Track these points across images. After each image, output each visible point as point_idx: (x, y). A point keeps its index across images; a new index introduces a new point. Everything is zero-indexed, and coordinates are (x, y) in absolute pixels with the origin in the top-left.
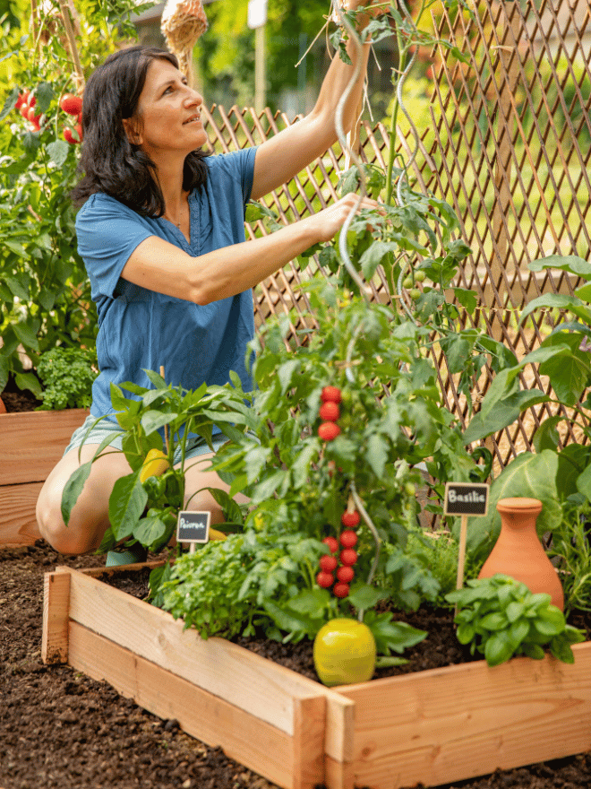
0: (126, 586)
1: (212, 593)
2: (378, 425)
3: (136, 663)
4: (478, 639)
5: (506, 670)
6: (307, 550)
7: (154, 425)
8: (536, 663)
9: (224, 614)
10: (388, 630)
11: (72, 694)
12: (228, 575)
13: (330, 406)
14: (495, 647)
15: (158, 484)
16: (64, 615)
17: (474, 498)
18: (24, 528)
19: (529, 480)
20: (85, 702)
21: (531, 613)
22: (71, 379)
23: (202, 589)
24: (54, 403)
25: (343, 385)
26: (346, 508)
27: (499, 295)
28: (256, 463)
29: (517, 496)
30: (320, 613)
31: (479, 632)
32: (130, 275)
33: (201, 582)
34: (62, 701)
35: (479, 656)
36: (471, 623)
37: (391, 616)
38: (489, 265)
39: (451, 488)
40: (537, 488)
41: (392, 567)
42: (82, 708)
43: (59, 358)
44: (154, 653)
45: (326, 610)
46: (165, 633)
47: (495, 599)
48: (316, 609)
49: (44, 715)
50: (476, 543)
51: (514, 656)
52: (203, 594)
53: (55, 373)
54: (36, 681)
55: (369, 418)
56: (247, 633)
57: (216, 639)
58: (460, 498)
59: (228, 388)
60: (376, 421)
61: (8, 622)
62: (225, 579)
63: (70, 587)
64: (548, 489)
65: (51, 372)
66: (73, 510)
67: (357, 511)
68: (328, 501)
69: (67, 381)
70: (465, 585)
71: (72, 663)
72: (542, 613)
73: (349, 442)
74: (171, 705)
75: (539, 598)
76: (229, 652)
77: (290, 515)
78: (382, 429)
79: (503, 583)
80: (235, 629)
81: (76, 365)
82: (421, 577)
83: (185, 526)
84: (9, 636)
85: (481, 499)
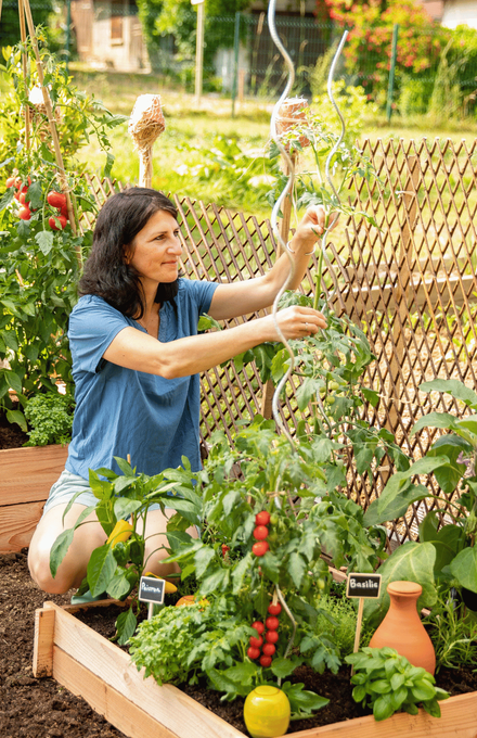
0: (97, 620)
1: (166, 655)
2: (297, 545)
3: (106, 690)
4: (369, 698)
5: (388, 722)
6: (241, 636)
7: (124, 512)
8: (412, 718)
9: (176, 669)
10: (300, 696)
11: (57, 709)
12: (179, 640)
13: (262, 529)
14: (380, 706)
15: (125, 548)
16: (49, 641)
17: (371, 585)
18: (13, 539)
19: (412, 566)
20: (68, 719)
21: (410, 684)
22: (52, 422)
23: (159, 652)
24: (38, 441)
25: (272, 511)
26: (271, 601)
27: (396, 387)
28: (203, 562)
29: (403, 580)
30: (249, 681)
31: (369, 693)
32: (109, 356)
33: (159, 646)
34: (50, 715)
35: (368, 712)
36: (364, 685)
37: (303, 686)
38: (389, 363)
39: (352, 577)
40: (419, 574)
41: (305, 646)
42: (66, 724)
43: (42, 404)
44: (120, 685)
45: (254, 678)
46: (129, 673)
47: (383, 669)
48: (247, 678)
49: (38, 728)
50: (370, 611)
51: (396, 712)
52: (159, 656)
53: (39, 417)
54: (29, 694)
55: (292, 538)
56: (192, 682)
57: (168, 685)
58: (359, 585)
59: (180, 471)
60: (296, 541)
61: (6, 636)
62: (177, 643)
63: (55, 620)
64: (427, 575)
65: (35, 416)
66: (59, 567)
67: (279, 603)
68: (258, 597)
69: (49, 423)
70: (360, 651)
71: (55, 677)
72: (418, 683)
73: (275, 558)
74: (132, 727)
75: (415, 671)
76: (179, 699)
77: (228, 606)
78: (301, 550)
79: (389, 657)
80: (183, 678)
81: (55, 409)
82: (327, 654)
83: (145, 589)
84: (7, 650)
85: (375, 585)
